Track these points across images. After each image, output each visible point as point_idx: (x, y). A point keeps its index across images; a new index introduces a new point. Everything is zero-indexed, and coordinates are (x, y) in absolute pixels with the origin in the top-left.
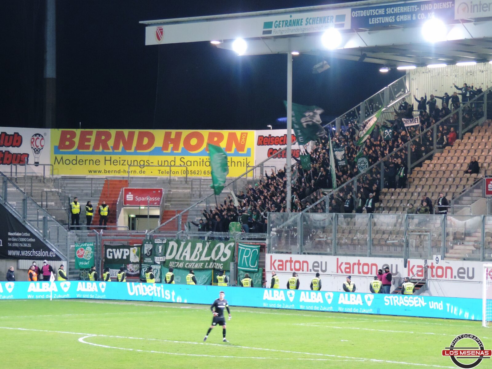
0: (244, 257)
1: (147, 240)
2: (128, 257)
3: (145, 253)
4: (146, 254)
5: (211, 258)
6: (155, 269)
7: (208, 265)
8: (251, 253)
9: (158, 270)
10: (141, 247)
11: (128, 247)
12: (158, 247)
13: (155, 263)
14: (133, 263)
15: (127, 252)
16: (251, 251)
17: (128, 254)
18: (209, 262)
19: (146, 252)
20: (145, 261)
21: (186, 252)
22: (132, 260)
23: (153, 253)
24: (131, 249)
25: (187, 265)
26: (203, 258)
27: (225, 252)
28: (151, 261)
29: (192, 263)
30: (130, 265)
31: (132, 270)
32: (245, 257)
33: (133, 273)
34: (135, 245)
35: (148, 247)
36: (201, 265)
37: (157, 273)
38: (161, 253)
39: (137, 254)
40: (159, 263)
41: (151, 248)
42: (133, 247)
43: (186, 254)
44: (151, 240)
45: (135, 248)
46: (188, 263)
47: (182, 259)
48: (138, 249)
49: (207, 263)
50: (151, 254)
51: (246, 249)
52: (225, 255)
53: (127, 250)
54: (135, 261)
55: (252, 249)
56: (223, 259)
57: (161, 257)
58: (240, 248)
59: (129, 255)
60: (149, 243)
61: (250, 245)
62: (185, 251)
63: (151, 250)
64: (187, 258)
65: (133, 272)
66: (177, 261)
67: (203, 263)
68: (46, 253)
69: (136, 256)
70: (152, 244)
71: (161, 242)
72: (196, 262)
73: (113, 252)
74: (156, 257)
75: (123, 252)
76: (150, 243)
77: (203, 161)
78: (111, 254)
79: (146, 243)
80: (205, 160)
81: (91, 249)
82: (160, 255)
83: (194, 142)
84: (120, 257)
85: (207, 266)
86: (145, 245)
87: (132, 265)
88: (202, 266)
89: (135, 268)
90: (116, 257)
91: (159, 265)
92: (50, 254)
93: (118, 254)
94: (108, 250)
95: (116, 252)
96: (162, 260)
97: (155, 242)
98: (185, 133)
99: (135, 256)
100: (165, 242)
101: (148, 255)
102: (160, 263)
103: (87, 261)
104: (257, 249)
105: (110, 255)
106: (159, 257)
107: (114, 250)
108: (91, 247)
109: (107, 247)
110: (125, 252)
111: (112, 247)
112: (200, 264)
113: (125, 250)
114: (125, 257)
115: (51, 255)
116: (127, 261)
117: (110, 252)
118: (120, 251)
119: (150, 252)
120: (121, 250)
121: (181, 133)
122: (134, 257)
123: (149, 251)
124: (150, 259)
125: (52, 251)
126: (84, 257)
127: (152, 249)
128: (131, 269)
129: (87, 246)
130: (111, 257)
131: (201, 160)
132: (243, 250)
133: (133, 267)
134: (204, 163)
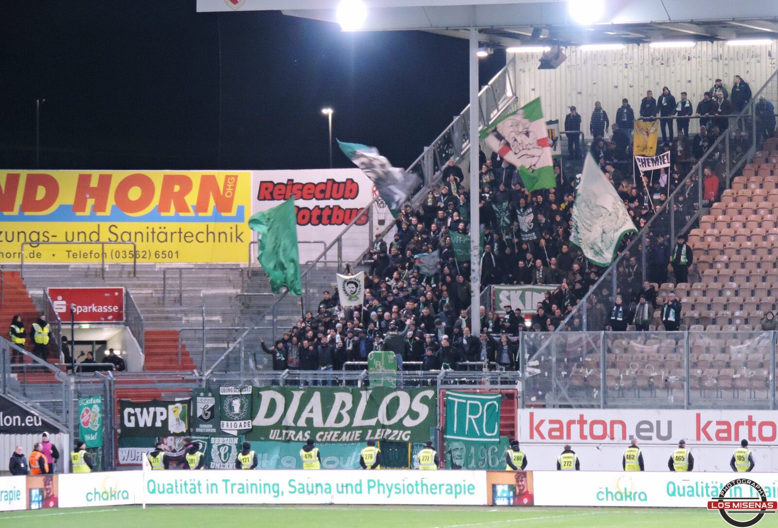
0: (470, 419)
1: (203, 390)
2: (165, 422)
3: (198, 415)
4: (201, 417)
5: (378, 421)
6: (224, 445)
7: (373, 434)
8: (483, 411)
9: (230, 447)
10: (190, 403)
11: (165, 404)
12: (231, 403)
13: (221, 434)
14: (175, 435)
15: (162, 414)
16: (483, 406)
17: (164, 418)
18: (374, 429)
19: (200, 413)
20: (198, 430)
21: (311, 411)
22: (173, 428)
23: (217, 414)
24: (171, 407)
25: (321, 437)
26: (358, 421)
27: (414, 408)
28: (214, 430)
29: (331, 433)
30: (170, 438)
31: (173, 447)
32: (472, 417)
33: (175, 455)
34: (177, 399)
35: (204, 403)
36: (357, 435)
37: (230, 451)
38: (238, 415)
39: (182, 417)
40: (235, 433)
41: (210, 405)
42: (174, 403)
43: (311, 415)
44: (211, 389)
45: (178, 405)
46: (322, 433)
47: (302, 423)
48: (183, 407)
49: (370, 432)
50: (212, 417)
51: (469, 402)
52: (414, 415)
53: (163, 409)
54: (178, 432)
55: (483, 402)
56: (408, 422)
57: (238, 423)
58: (454, 402)
59: (166, 420)
60: (206, 395)
61: (475, 393)
62: (308, 408)
63: (212, 409)
64: (318, 422)
65: (174, 451)
66: (288, 428)
67: (361, 432)
68: (15, 420)
69: (181, 421)
70: (213, 396)
71: (239, 393)
72: (342, 430)
73: (135, 415)
74: (225, 422)
75: (155, 413)
76: (210, 394)
77: (153, 232)
78: (133, 418)
79: (199, 396)
80: (157, 231)
81: (98, 409)
82: (237, 417)
83: (135, 194)
84: (149, 424)
85: (371, 436)
86: (198, 398)
87: (173, 437)
88: (358, 437)
89: (179, 445)
90: (142, 425)
91: (234, 436)
92: (27, 421)
93: (145, 419)
94: (128, 410)
95: (142, 413)
96: (243, 428)
97: (221, 393)
98: (118, 176)
99: (177, 420)
100: (250, 392)
101: (205, 418)
102: (239, 434)
103: (93, 433)
104: (495, 402)
105: (130, 421)
106: (233, 422)
107: (138, 410)
108: (98, 404)
109: (124, 405)
110: (158, 414)
111: (134, 405)
112: (354, 432)
113: (159, 410)
114: (158, 424)
115: (30, 423)
116: (163, 431)
117: (130, 414)
118: (148, 413)
119: (209, 413)
120: (152, 410)
121: (109, 177)
122: (175, 422)
123: (208, 410)
124: (211, 426)
125: (33, 415)
126: (89, 426)
127: (213, 406)
128: (170, 447)
129: (93, 404)
130: (132, 425)
131: (150, 230)
132: (462, 406)
133: (175, 444)
134: (155, 235)
